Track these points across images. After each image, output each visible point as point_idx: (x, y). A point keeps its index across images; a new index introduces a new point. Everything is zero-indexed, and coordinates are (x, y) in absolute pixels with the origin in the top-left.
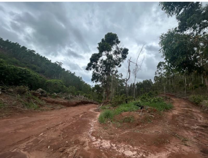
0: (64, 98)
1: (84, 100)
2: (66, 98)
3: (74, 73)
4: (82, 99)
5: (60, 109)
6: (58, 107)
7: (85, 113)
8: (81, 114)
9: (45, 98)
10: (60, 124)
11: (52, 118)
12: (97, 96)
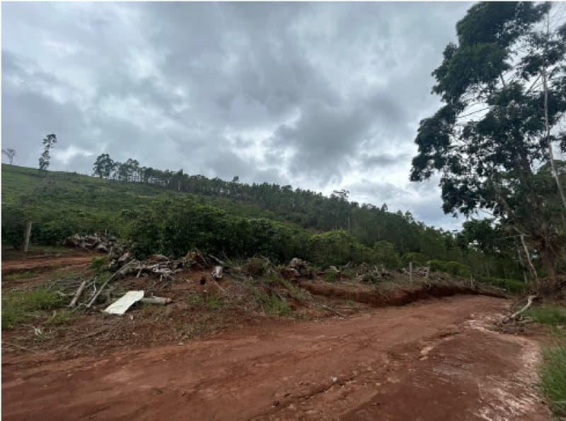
0: (360, 278)
1: (436, 282)
2: (365, 281)
3: (385, 206)
4: (425, 279)
5: (351, 313)
6: (347, 306)
7: (447, 339)
8: (425, 339)
9: (309, 282)
10: (334, 384)
11: (315, 347)
12: (490, 264)
